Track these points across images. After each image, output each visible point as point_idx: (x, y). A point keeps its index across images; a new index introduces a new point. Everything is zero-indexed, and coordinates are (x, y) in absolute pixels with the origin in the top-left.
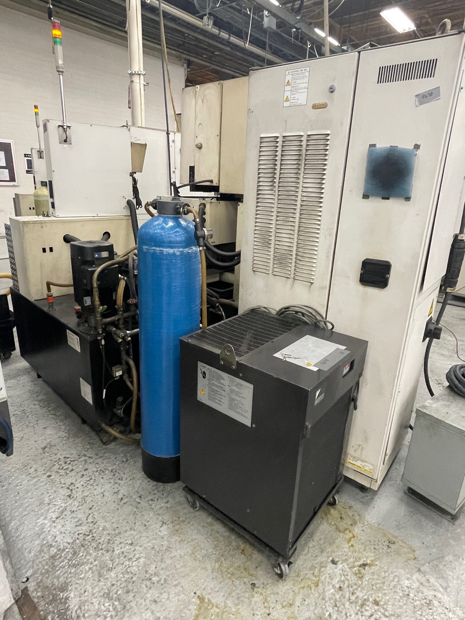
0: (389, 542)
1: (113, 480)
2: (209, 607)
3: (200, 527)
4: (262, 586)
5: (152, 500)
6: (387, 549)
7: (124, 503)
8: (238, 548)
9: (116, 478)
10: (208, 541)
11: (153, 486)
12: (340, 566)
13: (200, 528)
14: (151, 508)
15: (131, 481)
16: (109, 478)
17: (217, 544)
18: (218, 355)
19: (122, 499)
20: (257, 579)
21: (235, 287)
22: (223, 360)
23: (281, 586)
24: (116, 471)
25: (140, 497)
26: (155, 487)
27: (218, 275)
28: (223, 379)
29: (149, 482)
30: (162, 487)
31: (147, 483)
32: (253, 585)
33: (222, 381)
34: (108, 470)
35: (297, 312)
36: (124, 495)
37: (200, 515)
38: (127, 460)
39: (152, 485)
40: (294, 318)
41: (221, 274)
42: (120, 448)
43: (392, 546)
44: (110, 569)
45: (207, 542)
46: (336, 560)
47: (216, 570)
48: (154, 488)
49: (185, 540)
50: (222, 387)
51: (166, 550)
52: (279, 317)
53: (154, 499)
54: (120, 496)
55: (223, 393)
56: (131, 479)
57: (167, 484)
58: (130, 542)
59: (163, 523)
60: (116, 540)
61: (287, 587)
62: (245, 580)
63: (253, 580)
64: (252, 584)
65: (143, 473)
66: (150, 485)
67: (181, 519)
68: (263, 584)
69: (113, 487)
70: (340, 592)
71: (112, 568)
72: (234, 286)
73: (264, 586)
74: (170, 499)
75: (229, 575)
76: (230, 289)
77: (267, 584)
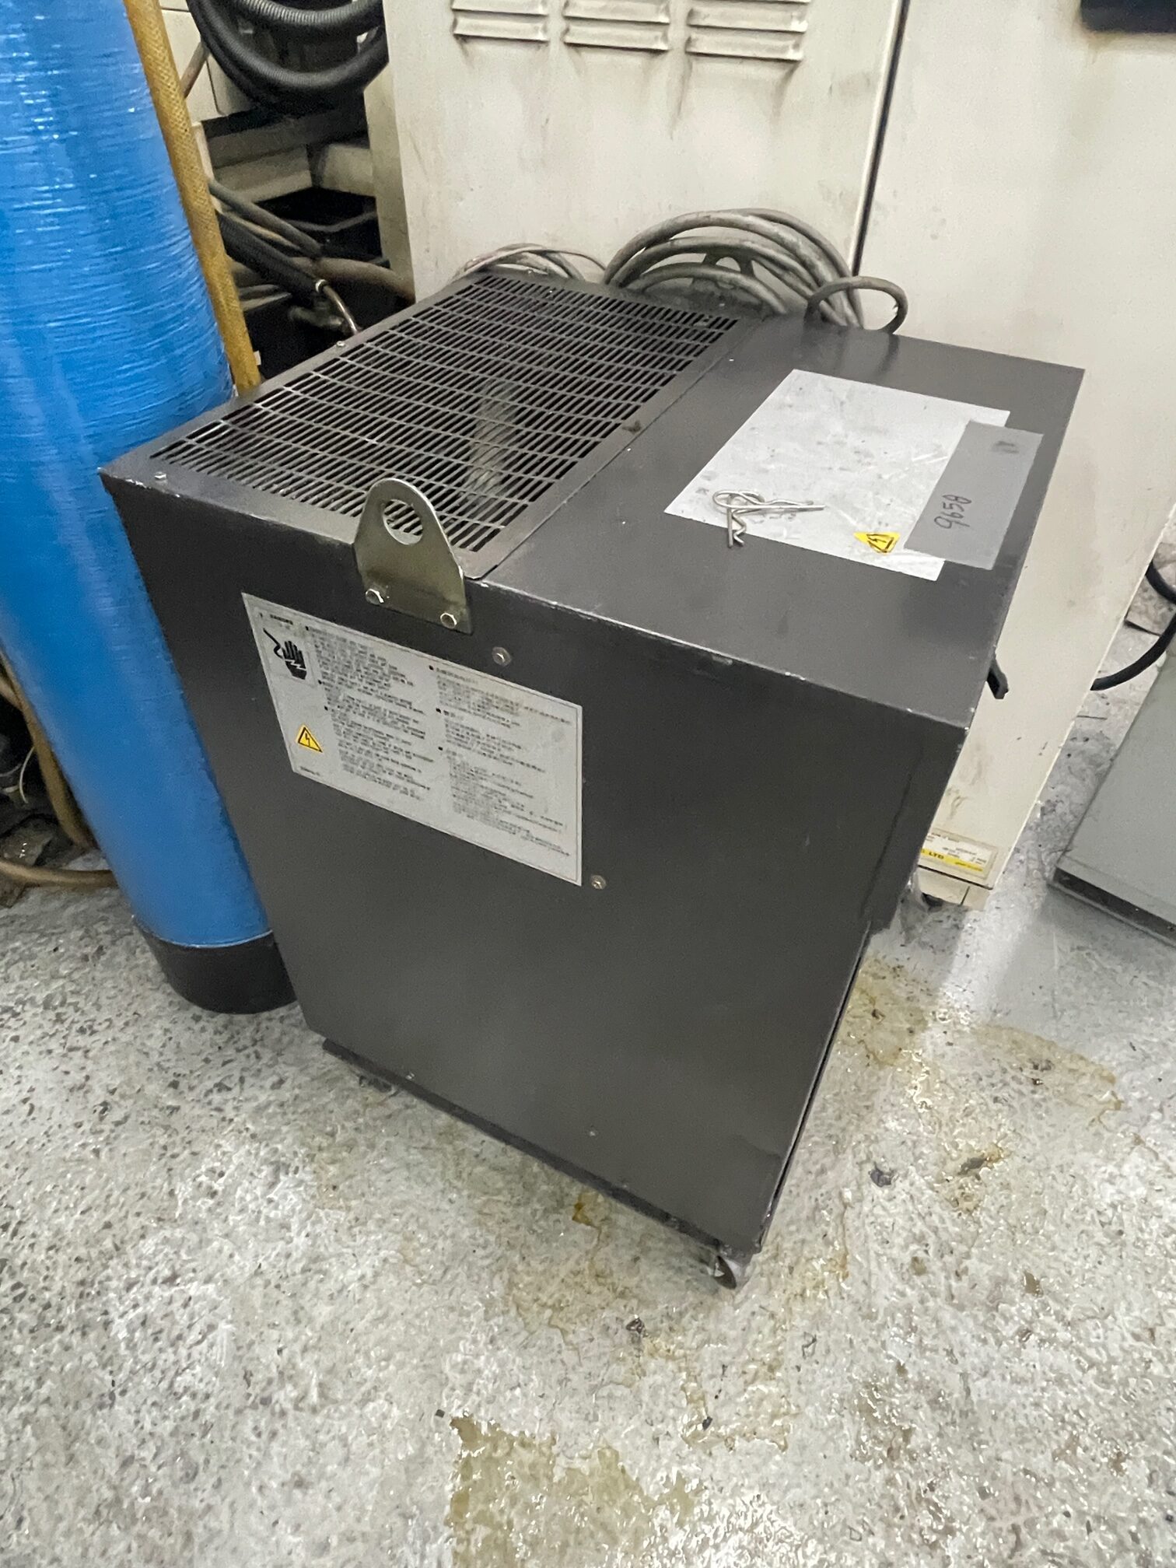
0: (1036, 1067)
1: (59, 1038)
2: (500, 1453)
3: (413, 1151)
4: (665, 1325)
5: (221, 1087)
6: (1034, 1092)
7: (118, 1124)
8: (561, 1204)
9: (69, 1028)
10: (451, 1201)
11: (216, 1032)
12: (900, 1186)
13: (415, 1156)
14: (224, 1119)
15: (130, 1030)
16: (45, 1035)
17: (485, 1204)
18: (348, 551)
19: (105, 1106)
20: (643, 1302)
21: (381, 212)
22: (380, 576)
23: (726, 1308)
24: (63, 1004)
25: (174, 1085)
26: (226, 1035)
27: (304, 161)
28: (400, 678)
29: (197, 1019)
30: (249, 1032)
31: (192, 1024)
32: (636, 1326)
33: (397, 690)
34: (32, 1000)
35: (714, 253)
36: (113, 1092)
37: (407, 1107)
38: (100, 950)
39: (210, 1030)
40: (701, 287)
41: (315, 153)
42: (64, 907)
43: (1047, 1079)
44: (107, 1400)
45: (447, 1207)
46: (886, 1168)
47: (500, 1307)
48: (220, 1040)
49: (370, 1216)
50: (404, 720)
51: (304, 1270)
52: (621, 296)
53: (227, 1083)
54: (98, 1095)
55: (417, 746)
56: (127, 1024)
57: (266, 1014)
58: (167, 1273)
59: (279, 1168)
60: (109, 1279)
61: (747, 1307)
62: (607, 1315)
63: (631, 1312)
64: (628, 1327)
65: (170, 990)
66: (203, 1030)
67: (340, 1137)
68: (669, 1317)
69: (63, 1068)
70: (918, 1281)
71: (112, 1396)
72: (378, 204)
73: (674, 1323)
74: (290, 1072)
75: (548, 1313)
76: (365, 217)
77: (681, 1314)
